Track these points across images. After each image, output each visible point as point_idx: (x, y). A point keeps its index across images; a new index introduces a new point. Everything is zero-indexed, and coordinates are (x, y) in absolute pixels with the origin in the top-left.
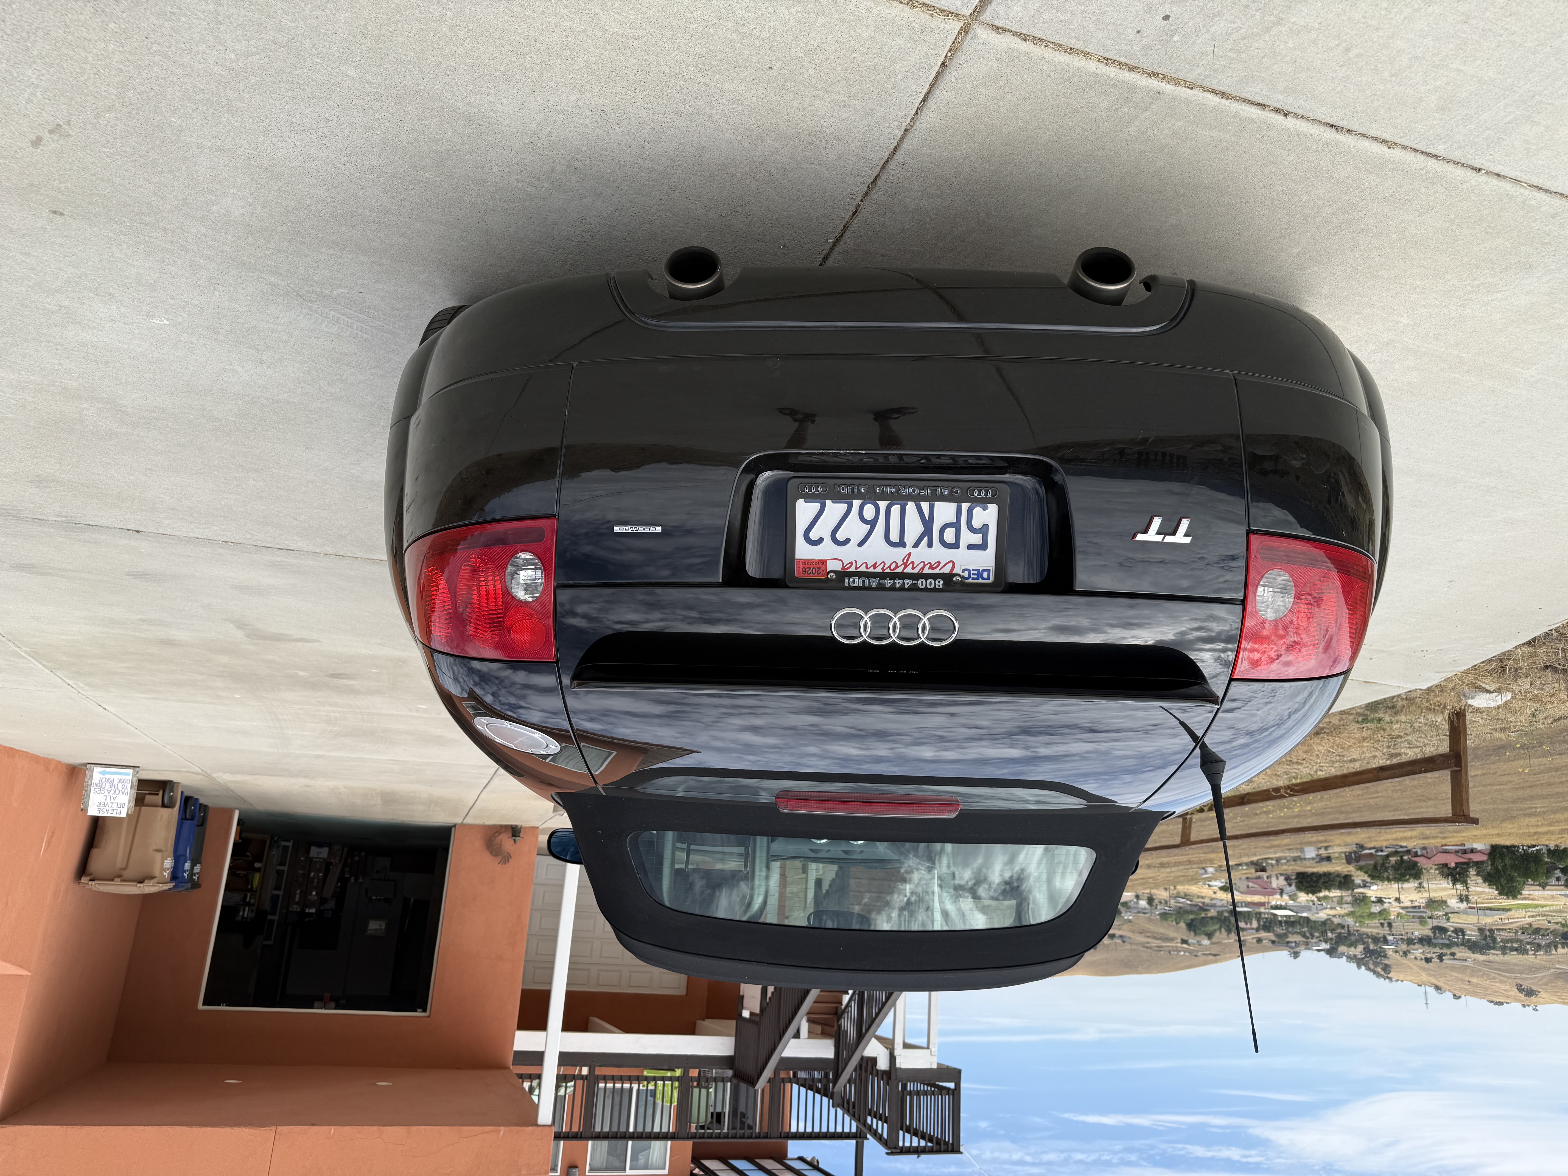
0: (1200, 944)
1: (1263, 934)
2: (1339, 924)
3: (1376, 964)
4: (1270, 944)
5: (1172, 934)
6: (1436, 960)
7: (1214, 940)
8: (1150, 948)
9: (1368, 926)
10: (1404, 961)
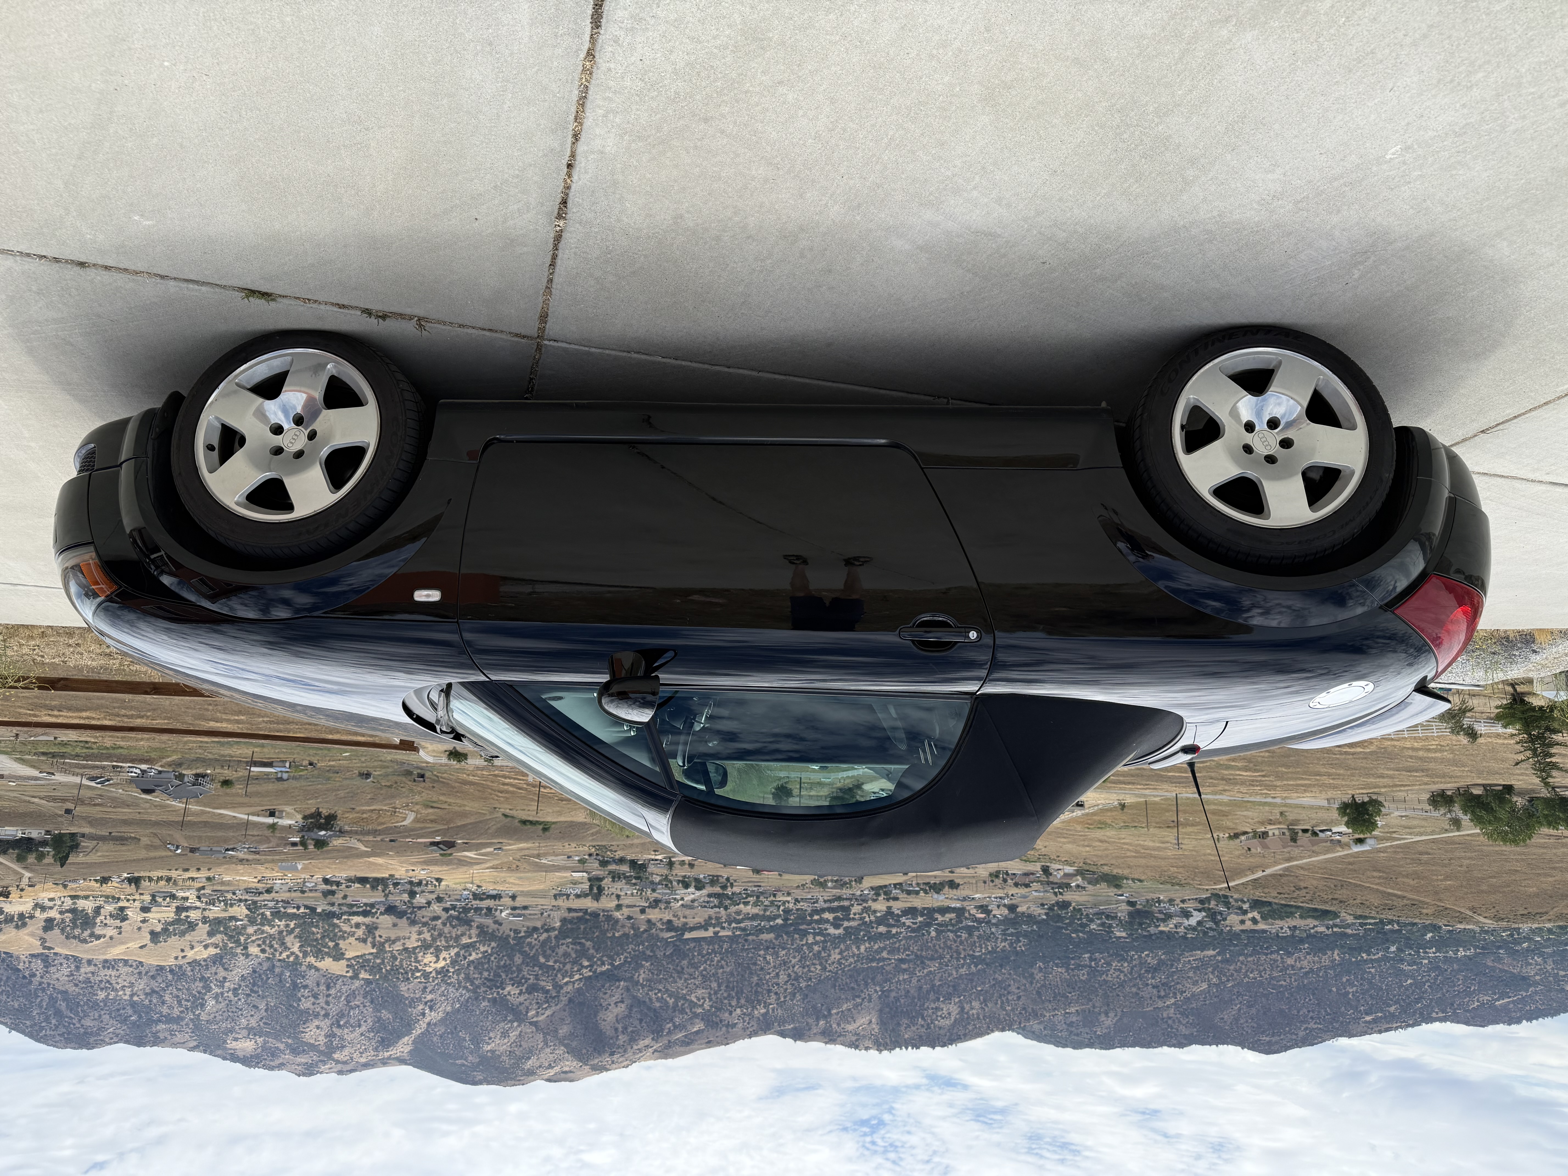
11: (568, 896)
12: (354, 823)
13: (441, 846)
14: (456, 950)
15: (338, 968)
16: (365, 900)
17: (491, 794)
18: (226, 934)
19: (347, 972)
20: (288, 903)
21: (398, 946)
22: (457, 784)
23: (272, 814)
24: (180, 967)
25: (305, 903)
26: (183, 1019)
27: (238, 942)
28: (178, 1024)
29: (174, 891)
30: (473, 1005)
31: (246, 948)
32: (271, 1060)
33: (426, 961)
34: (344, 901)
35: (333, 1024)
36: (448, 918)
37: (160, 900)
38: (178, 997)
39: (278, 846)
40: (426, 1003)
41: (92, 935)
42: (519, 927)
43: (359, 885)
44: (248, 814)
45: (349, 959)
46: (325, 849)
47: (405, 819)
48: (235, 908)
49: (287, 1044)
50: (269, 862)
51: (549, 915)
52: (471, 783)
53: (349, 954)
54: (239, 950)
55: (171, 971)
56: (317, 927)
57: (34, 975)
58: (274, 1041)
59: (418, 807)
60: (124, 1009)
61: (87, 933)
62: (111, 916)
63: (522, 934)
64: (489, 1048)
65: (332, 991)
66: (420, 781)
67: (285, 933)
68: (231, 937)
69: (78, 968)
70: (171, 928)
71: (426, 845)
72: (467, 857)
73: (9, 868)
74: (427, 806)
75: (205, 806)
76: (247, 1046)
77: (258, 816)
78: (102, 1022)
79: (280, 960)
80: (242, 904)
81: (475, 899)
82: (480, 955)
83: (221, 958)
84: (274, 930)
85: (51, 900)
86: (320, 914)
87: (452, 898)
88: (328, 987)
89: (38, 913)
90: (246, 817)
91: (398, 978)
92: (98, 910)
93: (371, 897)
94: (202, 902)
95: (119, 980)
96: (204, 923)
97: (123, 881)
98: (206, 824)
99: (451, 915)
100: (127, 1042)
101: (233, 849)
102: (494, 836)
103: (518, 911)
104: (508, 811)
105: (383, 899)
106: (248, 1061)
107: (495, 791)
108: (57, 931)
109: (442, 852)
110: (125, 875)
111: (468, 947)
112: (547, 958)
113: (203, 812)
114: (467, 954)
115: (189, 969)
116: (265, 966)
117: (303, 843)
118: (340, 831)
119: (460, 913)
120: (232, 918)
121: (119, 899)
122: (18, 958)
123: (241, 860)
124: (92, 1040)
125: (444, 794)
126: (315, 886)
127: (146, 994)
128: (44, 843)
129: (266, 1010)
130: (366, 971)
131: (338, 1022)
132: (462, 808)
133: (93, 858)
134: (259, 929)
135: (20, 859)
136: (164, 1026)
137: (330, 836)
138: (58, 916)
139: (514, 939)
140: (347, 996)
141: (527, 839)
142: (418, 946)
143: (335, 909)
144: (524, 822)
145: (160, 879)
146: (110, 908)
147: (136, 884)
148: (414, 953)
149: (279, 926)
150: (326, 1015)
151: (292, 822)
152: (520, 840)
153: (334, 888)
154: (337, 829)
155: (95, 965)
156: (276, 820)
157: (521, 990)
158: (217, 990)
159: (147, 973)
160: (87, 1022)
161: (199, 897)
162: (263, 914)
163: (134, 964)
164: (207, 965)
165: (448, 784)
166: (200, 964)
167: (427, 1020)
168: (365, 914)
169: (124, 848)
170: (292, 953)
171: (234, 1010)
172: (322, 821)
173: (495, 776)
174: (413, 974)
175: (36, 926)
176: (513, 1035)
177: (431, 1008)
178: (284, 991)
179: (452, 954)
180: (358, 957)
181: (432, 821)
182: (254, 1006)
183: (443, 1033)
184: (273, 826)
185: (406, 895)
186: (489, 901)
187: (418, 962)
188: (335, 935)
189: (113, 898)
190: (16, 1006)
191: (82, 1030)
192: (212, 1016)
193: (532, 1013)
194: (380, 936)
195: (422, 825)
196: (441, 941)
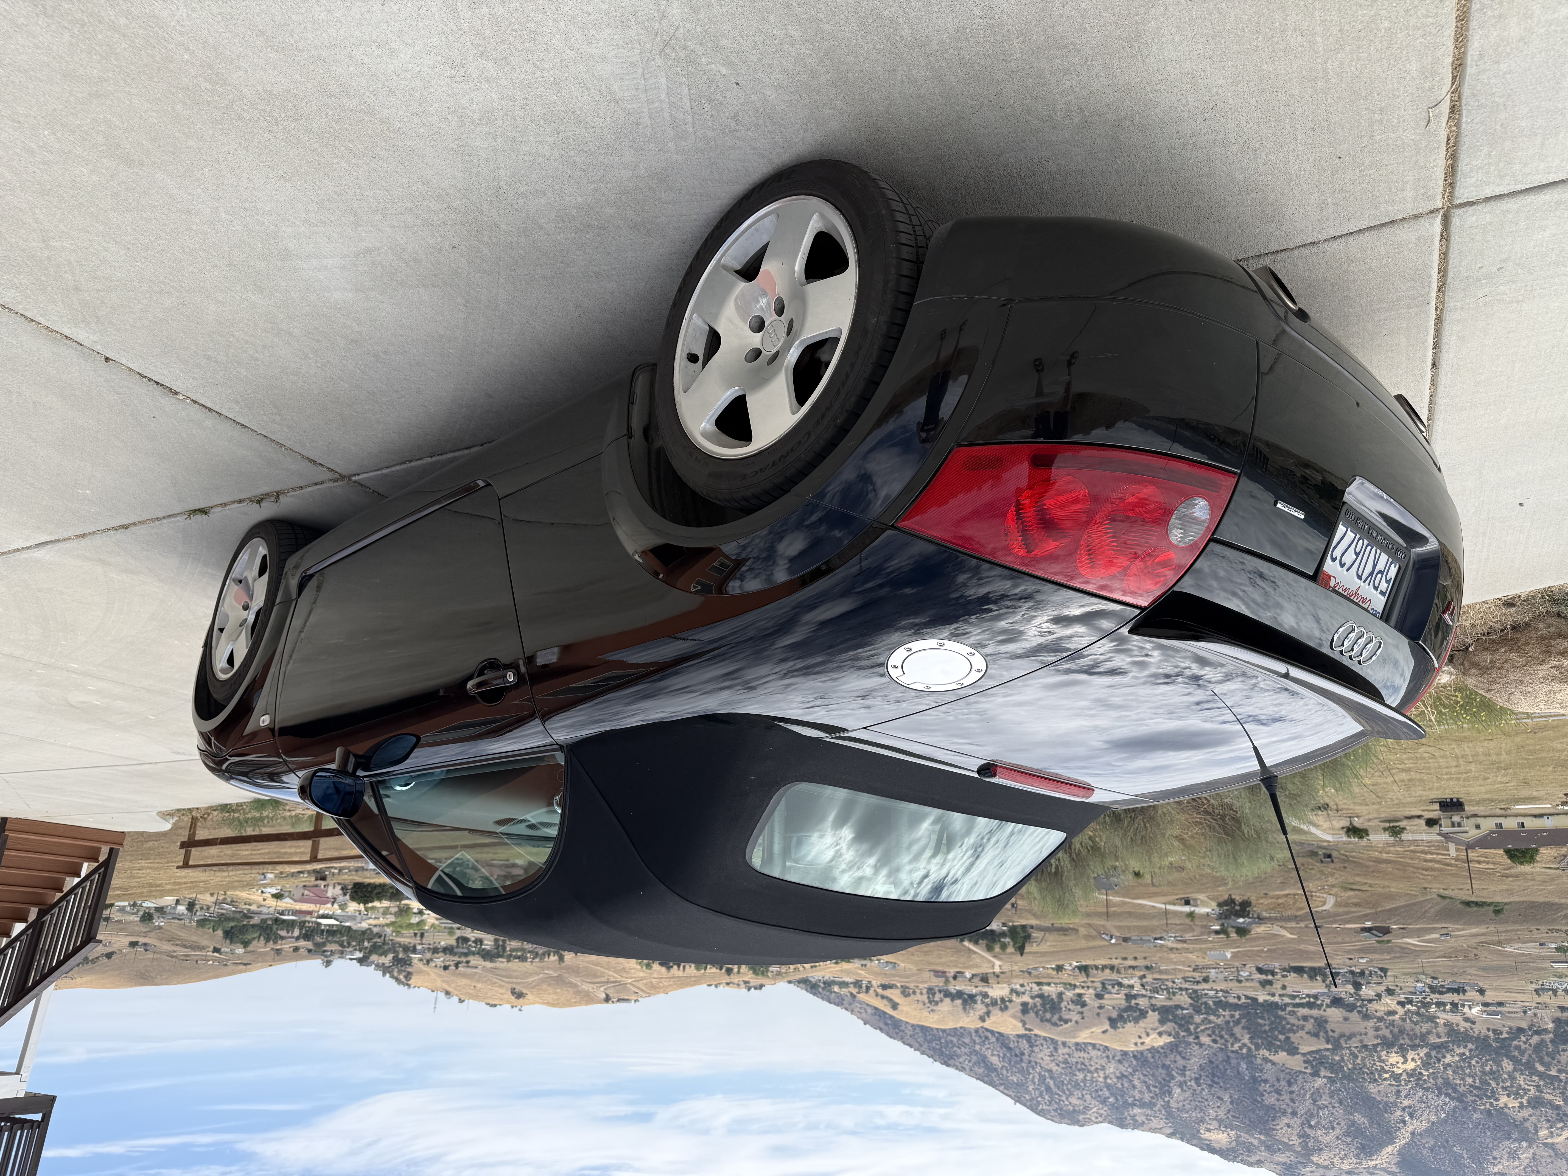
0: (232, 952)
1: (302, 943)
2: (377, 934)
3: (400, 972)
4: (306, 953)
5: (204, 943)
6: (453, 968)
7: (249, 949)
8: (176, 957)
9: (402, 937)
10: (425, 968)
11: (1555, 992)
12: (1271, 909)
13: (1374, 932)
14: (1425, 1050)
15: (1295, 1063)
16: (1306, 991)
17: (1414, 873)
18: (1176, 1023)
19: (1306, 1068)
20: (1227, 992)
21: (1354, 1043)
22: (1371, 863)
23: (1187, 903)
24: (1142, 1053)
25: (1245, 993)
26: (1155, 1105)
27: (1187, 1030)
28: (1151, 1109)
29: (1120, 980)
30: (1463, 1117)
31: (1197, 1038)
32: (1248, 1156)
33: (1391, 1061)
34: (1284, 992)
35: (1303, 1124)
36: (1406, 1013)
37: (1110, 987)
38: (1145, 1082)
39: (1202, 934)
40: (1404, 1109)
41: (1060, 1019)
42: (1498, 1027)
43: (1295, 975)
44: (1165, 904)
45: (1304, 1055)
46: (1248, 937)
47: (1324, 903)
48: (1178, 997)
49: (1259, 1139)
50: (1197, 951)
51: (1535, 1015)
52: (1388, 862)
53: (1304, 1049)
54: (1191, 1039)
55: (1135, 1057)
56: (1262, 1018)
57: (1023, 1054)
58: (1247, 1136)
59: (1336, 890)
60: (1101, 1090)
61: (1056, 1017)
62: (1073, 1001)
63: (1505, 1035)
64: (1496, 1169)
65: (1295, 1088)
66: (1328, 862)
67: (1231, 1024)
68: (1181, 1026)
69: (1056, 1049)
70: (1125, 1015)
71: (1355, 931)
72: (1409, 944)
73: (983, 957)
74: (1346, 889)
75: (1123, 896)
76: (1221, 1138)
77: (1174, 904)
78: (1085, 1101)
79: (1233, 1052)
80: (1184, 993)
81: (1433, 992)
82: (1457, 1058)
83: (1177, 1046)
84: (1220, 1020)
85: (1022, 986)
86: (1262, 1005)
87: (1405, 990)
88: (1290, 1084)
89: (1014, 997)
90: (1163, 906)
91: (1363, 1078)
92: (1060, 995)
93: (1312, 988)
94: (1146, 990)
95: (1092, 1063)
96: (1154, 1010)
97: (1074, 969)
98: (1130, 914)
99: (1409, 1010)
100: (1110, 1122)
101: (1161, 938)
102: (1434, 920)
103: (1492, 1008)
104: (1442, 891)
105: (1326, 990)
106: (1227, 1154)
107: (1418, 869)
108: (1032, 1015)
109: (1377, 939)
110: (1075, 964)
111: (1439, 1047)
112: (1547, 1066)
113: (1125, 903)
114: (1440, 1056)
115: (1149, 1055)
116: (1221, 1056)
117: (1223, 931)
118: (1259, 918)
119: (1419, 1008)
120: (1178, 1007)
121: (1075, 986)
122: (1008, 1038)
123: (1171, 949)
124: (1081, 1117)
125: (1358, 875)
126: (1250, 975)
127: (1117, 1078)
128: (1003, 934)
129: (1232, 1103)
130: (1326, 1068)
131: (1309, 1122)
132: (1388, 890)
133: (1044, 947)
134: (1206, 1019)
135: (989, 949)
136: (1139, 1111)
137: (1250, 924)
138: (1030, 1001)
139: (1496, 1040)
140: (1312, 1094)
141: (1478, 923)
142: (1378, 1044)
143: (1276, 999)
144: (1468, 904)
145: (1104, 967)
146: (1069, 994)
147: (1085, 971)
148: (1376, 1052)
149: (1224, 1016)
150: (1294, 1113)
151: (1209, 910)
152: (1468, 923)
153: (1270, 977)
154: (1255, 916)
155: (1069, 1047)
156: (1193, 909)
157: (1521, 1103)
158: (1179, 1078)
159: (1114, 1057)
160: (1074, 1100)
161: (1143, 985)
162: (1206, 1003)
163: (1101, 1048)
164: (1165, 1053)
165: (1360, 863)
166: (1159, 1052)
167: (1410, 1128)
168: (1310, 1005)
169: (1067, 938)
170: (1244, 1045)
171: (1201, 1100)
172: (1237, 908)
173: (1412, 851)
174: (1380, 1075)
175: (1015, 1008)
176: (1525, 1157)
177: (1411, 1116)
178: (1245, 1084)
179: (1422, 1055)
180: (1313, 1052)
181: (1356, 905)
182: (1218, 1098)
183: (1434, 1146)
184: (1191, 915)
185: (1351, 986)
186: (1450, 995)
187: (1383, 1061)
188: (1284, 1027)
189: (1070, 984)
190: (1015, 1080)
191: (1071, 1108)
192: (1181, 1104)
193: (1543, 1133)
194: (1333, 1031)
195: (1346, 909)
196: (1403, 1039)
